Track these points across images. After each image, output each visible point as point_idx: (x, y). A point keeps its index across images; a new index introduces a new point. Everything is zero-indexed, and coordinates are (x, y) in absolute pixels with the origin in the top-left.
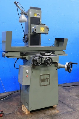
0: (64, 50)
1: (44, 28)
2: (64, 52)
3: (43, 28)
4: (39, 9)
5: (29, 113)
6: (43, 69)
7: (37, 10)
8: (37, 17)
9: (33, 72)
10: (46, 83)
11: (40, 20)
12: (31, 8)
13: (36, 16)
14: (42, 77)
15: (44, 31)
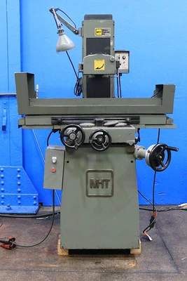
0: (168, 115)
1: (103, 62)
2: (168, 118)
3: (100, 61)
4: (109, 17)
5: (66, 254)
6: (94, 157)
7: (102, 21)
8: (103, 36)
9: (68, 162)
10: (102, 191)
11: (111, 43)
12: (88, 17)
13: (99, 35)
14: (92, 177)
15: (103, 69)
